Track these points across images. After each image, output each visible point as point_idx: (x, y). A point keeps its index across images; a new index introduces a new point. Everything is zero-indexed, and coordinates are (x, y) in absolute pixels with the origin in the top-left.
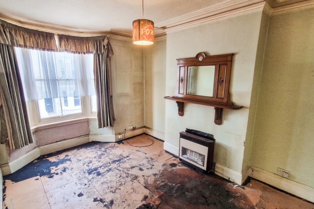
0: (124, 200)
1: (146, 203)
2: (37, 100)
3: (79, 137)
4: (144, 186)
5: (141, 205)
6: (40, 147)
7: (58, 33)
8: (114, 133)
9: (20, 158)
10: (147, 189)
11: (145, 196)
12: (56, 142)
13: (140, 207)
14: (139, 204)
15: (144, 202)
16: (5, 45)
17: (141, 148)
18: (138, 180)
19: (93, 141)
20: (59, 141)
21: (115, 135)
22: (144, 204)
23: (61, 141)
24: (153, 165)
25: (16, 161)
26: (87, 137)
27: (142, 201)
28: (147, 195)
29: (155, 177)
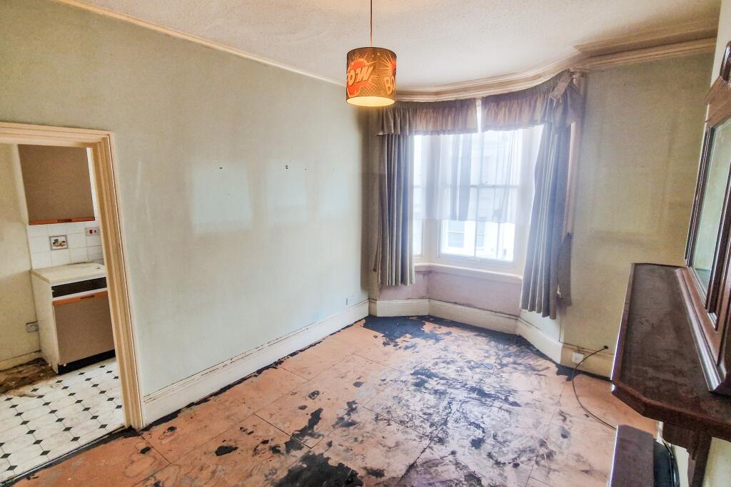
0: (360, 439)
1: (362, 477)
2: (441, 221)
3: (496, 312)
4: (415, 462)
5: (353, 468)
6: (432, 301)
7: (481, 95)
8: (562, 340)
9: (394, 302)
10: (408, 471)
11: (383, 471)
12: (456, 303)
13: (348, 469)
14: (354, 465)
15: (361, 473)
16: (395, 136)
17: (590, 418)
18: (431, 448)
19: (520, 336)
20: (460, 304)
21: (564, 347)
22: (357, 474)
23: (463, 305)
24: (516, 465)
25: (386, 302)
26: (513, 321)
27: (365, 468)
28: (385, 474)
29: (463, 479)
